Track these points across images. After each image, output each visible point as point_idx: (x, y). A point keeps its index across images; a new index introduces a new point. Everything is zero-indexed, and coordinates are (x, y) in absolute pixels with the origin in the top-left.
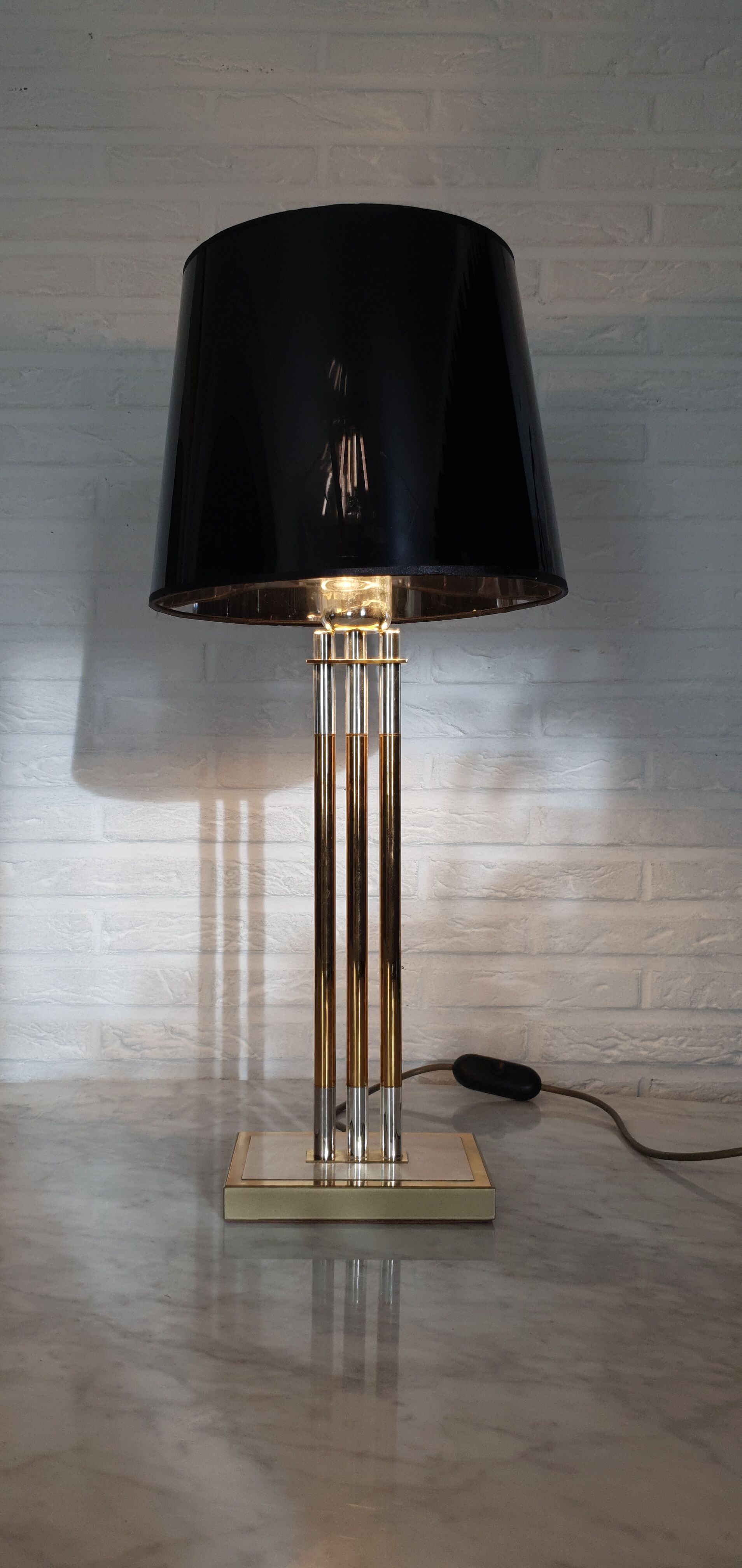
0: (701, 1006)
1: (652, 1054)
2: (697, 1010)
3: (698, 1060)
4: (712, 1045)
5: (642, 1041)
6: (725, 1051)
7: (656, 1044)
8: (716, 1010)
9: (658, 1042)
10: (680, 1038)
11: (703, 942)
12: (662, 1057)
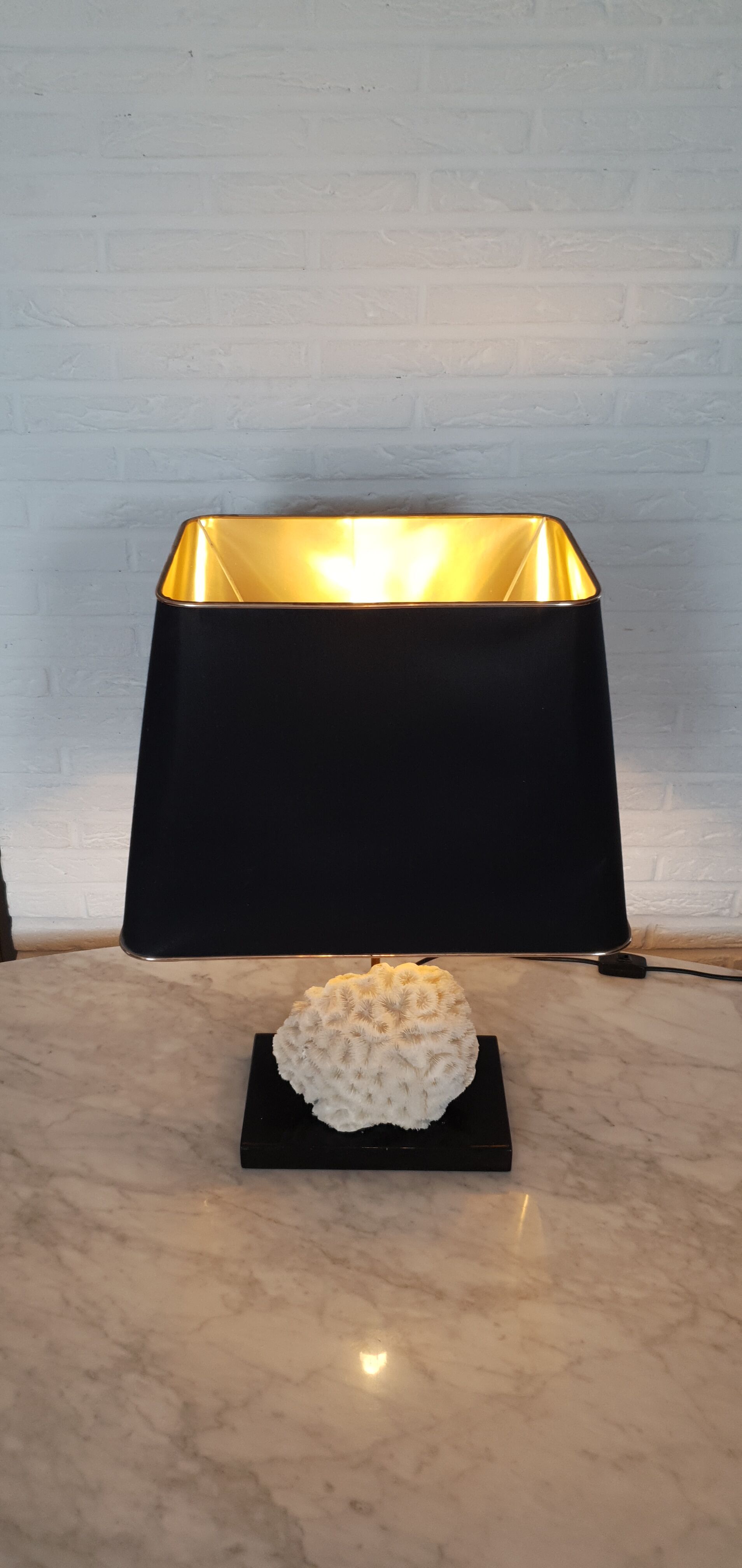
0: (700, 879)
1: (659, 910)
2: (697, 881)
3: (694, 913)
4: (704, 904)
5: (652, 901)
6: (714, 908)
7: (662, 903)
8: (711, 881)
9: (664, 902)
10: (681, 900)
11: (707, 837)
12: (667, 912)
